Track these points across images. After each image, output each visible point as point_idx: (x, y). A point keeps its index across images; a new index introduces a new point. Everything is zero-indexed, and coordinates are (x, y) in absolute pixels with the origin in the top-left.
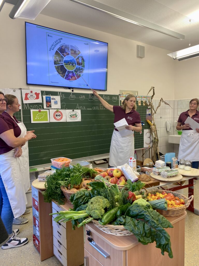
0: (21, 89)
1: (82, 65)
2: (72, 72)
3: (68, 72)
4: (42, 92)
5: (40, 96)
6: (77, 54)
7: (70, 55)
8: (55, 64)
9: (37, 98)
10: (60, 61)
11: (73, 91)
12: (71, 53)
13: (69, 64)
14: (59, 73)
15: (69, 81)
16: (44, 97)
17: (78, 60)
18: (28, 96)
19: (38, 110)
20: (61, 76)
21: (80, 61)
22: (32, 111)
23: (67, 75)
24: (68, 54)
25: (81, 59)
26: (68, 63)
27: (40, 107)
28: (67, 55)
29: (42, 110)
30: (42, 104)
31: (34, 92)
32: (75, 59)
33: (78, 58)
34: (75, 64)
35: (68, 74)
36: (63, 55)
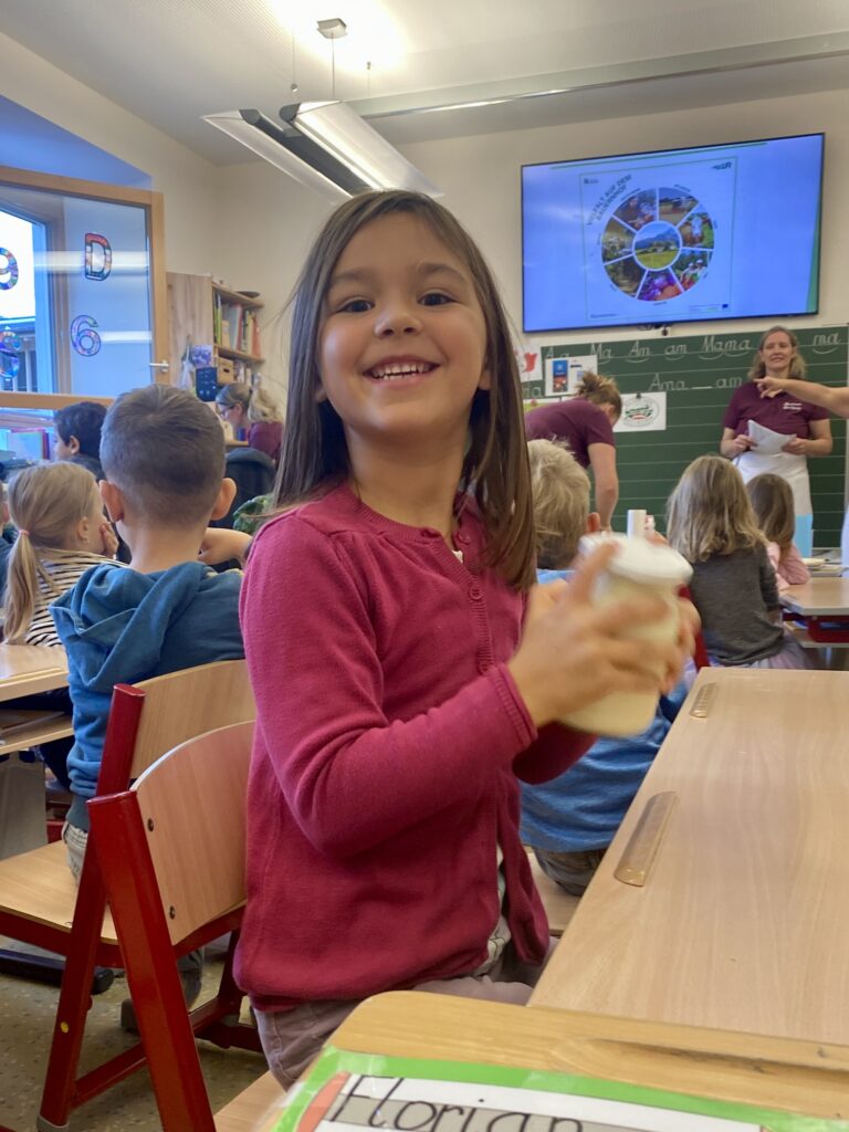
1: (705, 242)
2: (666, 273)
3: (650, 273)
6: (683, 210)
7: (657, 221)
8: (605, 259)
9: (530, 367)
10: (622, 247)
11: (665, 333)
12: (662, 213)
13: (655, 250)
14: (618, 284)
15: (652, 302)
16: (549, 362)
17: (688, 229)
19: (529, 401)
20: (627, 292)
21: (697, 231)
23: (645, 287)
24: (651, 219)
25: (701, 221)
26: (651, 245)
28: (647, 222)
29: (540, 400)
31: (522, 353)
32: (676, 229)
33: (687, 224)
34: (677, 244)
35: (651, 282)
36: (632, 225)
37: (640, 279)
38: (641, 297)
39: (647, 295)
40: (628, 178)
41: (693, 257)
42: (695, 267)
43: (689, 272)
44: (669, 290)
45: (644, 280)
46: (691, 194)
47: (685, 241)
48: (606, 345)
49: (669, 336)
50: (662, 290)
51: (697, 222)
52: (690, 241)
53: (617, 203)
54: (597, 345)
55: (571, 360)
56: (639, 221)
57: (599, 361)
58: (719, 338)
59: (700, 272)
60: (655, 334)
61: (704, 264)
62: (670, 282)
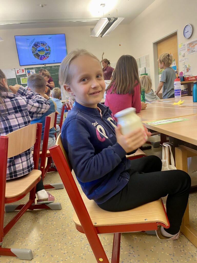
0: (14, 69)
1: (49, 50)
3: (41, 56)
4: (25, 69)
5: (24, 71)
6: (45, 45)
8: (33, 53)
9: (23, 72)
10: (36, 51)
11: (45, 65)
12: (41, 45)
14: (36, 57)
15: (42, 60)
16: (26, 71)
17: (46, 48)
18: (19, 72)
19: (24, 78)
20: (38, 59)
21: (48, 49)
22: (21, 78)
27: (25, 76)
29: (26, 78)
30: (26, 75)
31: (21, 69)
32: (44, 48)
33: (46, 47)
34: (45, 50)
35: (41, 57)
36: (37, 47)
37: (39, 56)
38: (40, 59)
39: (41, 59)
40: (35, 39)
41: (48, 53)
42: (48, 55)
43: (47, 55)
44: (45, 58)
45: (40, 57)
46: (46, 42)
47: (46, 50)
48: (36, 68)
49: (46, 66)
50: (43, 58)
51: (47, 47)
52: (47, 50)
53: (33, 44)
54: (34, 68)
55: (30, 70)
56: (38, 47)
57: (35, 70)
58: (54, 66)
59: (49, 55)
60: (43, 66)
61: (50, 54)
62: (45, 57)
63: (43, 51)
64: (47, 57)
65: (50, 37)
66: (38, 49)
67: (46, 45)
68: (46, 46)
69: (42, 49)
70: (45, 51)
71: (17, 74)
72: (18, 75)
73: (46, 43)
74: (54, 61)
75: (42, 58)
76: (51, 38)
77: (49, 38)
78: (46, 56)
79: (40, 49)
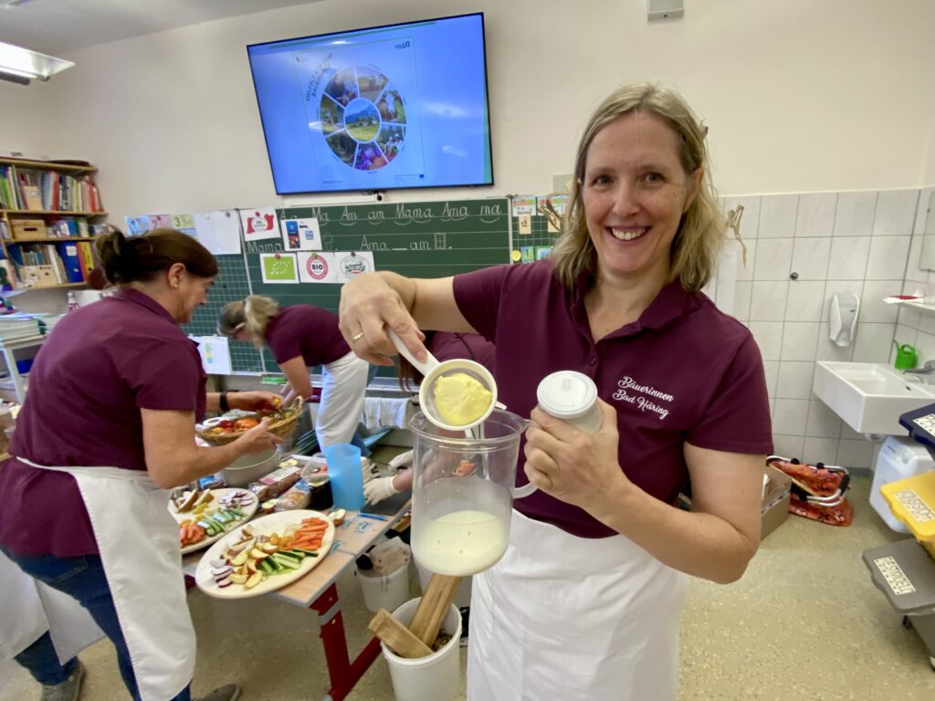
1: (399, 117)
5: (275, 221)
7: (359, 98)
9: (270, 227)
14: (338, 155)
17: (384, 105)
24: (354, 96)
25: (393, 98)
27: (278, 248)
33: (382, 100)
36: (340, 101)
38: (358, 166)
39: (362, 164)
41: (391, 131)
42: (394, 141)
45: (357, 151)
46: (382, 73)
47: (383, 116)
49: (382, 202)
51: (390, 99)
52: (387, 116)
53: (325, 82)
56: (345, 98)
63: (370, 123)
64: (386, 154)
65: (404, 41)
66: (345, 109)
67: (382, 88)
68: (383, 92)
69: (364, 108)
70: (381, 122)
71: (249, 237)
72: (251, 242)
73: (385, 78)
74: (422, 176)
75: (366, 158)
76: (407, 44)
77: (398, 47)
78: (385, 146)
79: (358, 111)
